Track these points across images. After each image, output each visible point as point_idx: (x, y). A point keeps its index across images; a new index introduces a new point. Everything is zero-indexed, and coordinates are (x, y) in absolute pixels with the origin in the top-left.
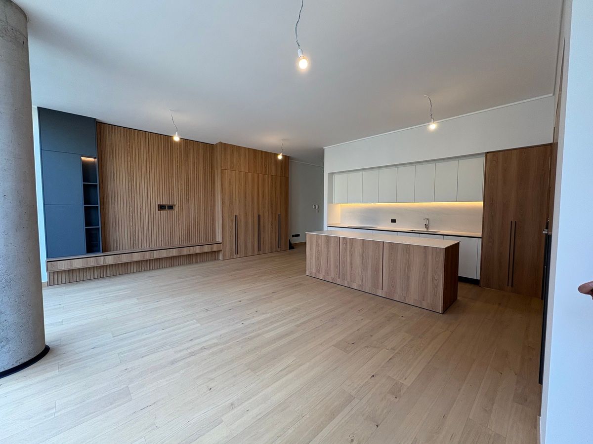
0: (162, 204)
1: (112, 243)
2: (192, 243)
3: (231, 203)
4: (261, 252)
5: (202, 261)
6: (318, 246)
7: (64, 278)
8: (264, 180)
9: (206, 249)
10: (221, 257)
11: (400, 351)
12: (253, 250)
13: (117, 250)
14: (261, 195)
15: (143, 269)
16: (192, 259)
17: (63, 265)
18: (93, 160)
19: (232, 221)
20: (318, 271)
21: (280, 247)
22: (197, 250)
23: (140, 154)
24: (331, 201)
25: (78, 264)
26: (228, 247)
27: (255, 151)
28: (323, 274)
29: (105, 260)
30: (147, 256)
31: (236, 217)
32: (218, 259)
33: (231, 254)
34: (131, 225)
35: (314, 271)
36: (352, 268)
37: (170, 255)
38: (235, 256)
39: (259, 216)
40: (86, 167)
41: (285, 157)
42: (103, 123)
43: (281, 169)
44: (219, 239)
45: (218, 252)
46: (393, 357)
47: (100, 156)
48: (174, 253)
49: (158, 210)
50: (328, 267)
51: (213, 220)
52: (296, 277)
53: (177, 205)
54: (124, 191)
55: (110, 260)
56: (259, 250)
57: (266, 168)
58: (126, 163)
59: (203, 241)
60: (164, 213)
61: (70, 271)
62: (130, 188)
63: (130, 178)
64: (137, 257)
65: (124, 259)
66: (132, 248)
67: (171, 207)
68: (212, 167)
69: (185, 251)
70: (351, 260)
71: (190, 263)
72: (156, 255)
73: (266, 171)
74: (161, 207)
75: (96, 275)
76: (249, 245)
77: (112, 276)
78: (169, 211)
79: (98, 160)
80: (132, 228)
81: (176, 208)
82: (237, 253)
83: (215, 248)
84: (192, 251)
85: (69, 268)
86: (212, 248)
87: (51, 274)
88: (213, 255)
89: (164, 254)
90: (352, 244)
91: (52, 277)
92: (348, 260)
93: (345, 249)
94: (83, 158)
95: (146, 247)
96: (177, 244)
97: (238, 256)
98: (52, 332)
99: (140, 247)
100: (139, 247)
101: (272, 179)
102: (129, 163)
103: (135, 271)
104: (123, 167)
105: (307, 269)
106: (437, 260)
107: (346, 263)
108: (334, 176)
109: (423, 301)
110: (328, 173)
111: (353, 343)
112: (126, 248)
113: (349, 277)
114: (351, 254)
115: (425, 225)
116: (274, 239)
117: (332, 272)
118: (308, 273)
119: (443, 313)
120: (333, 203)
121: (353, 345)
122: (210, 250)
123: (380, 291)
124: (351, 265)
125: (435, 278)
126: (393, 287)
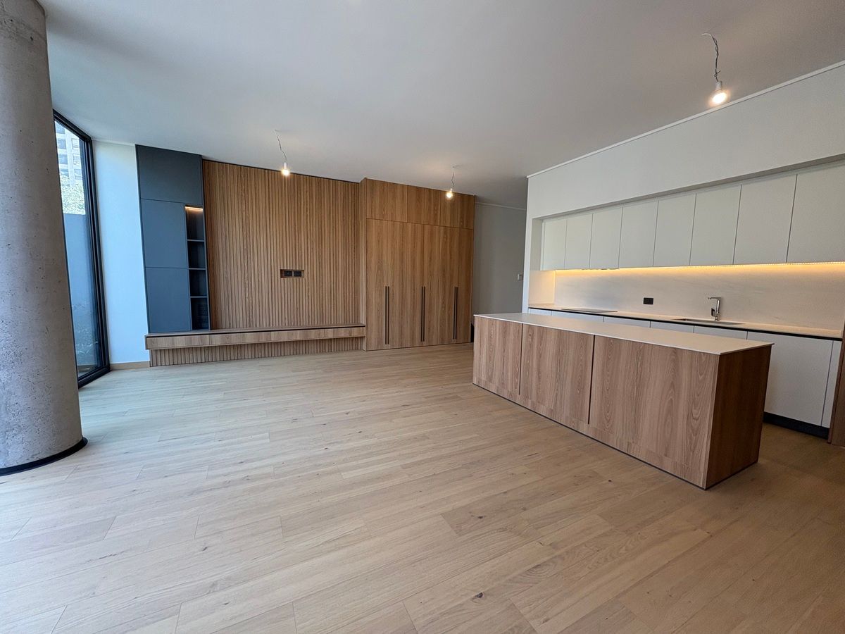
0: (285, 268)
1: (224, 319)
2: (327, 323)
3: (380, 268)
4: (425, 343)
5: (338, 351)
6: (490, 337)
7: (167, 358)
8: (432, 234)
9: (343, 333)
10: (364, 347)
11: (567, 552)
12: (413, 339)
13: (229, 328)
14: (426, 258)
15: (260, 354)
16: (324, 345)
17: (164, 343)
18: (201, 210)
19: (380, 295)
20: (490, 379)
21: (455, 337)
22: (330, 334)
23: (257, 202)
24: (536, 266)
25: (180, 342)
26: (374, 335)
27: (418, 189)
28: (497, 385)
29: (211, 340)
30: (263, 338)
31: (387, 289)
32: (361, 349)
33: (379, 343)
34: (247, 296)
35: (484, 378)
36: (539, 378)
37: (293, 339)
38: (385, 346)
39: (423, 290)
40: (191, 220)
42: (208, 160)
43: (462, 218)
44: (363, 322)
45: (362, 338)
46: (545, 564)
47: (207, 203)
48: (298, 336)
49: (281, 277)
50: (503, 373)
51: (356, 292)
52: (455, 386)
53: (306, 271)
54: (238, 251)
55: (217, 340)
56: (422, 339)
57: (436, 215)
58: (240, 212)
59: (341, 322)
60: (288, 280)
61: (174, 351)
62: (245, 246)
63: (245, 233)
64: (250, 338)
65: (235, 339)
66: (248, 325)
67: (299, 274)
68: (356, 217)
69: (313, 335)
70: (539, 366)
71: (322, 352)
72: (274, 337)
73: (435, 221)
74: (286, 273)
75: (204, 359)
76: (407, 332)
77: (223, 360)
78: (295, 279)
79: (205, 210)
80: (247, 300)
81: (305, 274)
82: (387, 342)
83: (355, 332)
84: (324, 334)
85: (171, 346)
86: (350, 333)
87: (154, 353)
88: (355, 342)
89: (285, 337)
90: (541, 338)
91: (154, 356)
92: (535, 364)
93: (531, 345)
94: (186, 208)
95: (265, 326)
96: (305, 324)
97: (389, 346)
99: (258, 326)
100: (256, 326)
101: (445, 233)
102: (244, 213)
103: (250, 357)
104: (237, 219)
105: (474, 373)
106: (701, 378)
107: (530, 369)
108: (543, 224)
109: (666, 455)
110: (533, 219)
111: (481, 517)
112: (241, 325)
113: (534, 392)
114: (540, 355)
115: (713, 310)
116: (447, 325)
117: (509, 382)
118: (475, 381)
119: (708, 488)
120: (541, 269)
121: (479, 520)
122: (348, 336)
123: (585, 424)
124: (539, 372)
125: (694, 416)
126: (608, 422)
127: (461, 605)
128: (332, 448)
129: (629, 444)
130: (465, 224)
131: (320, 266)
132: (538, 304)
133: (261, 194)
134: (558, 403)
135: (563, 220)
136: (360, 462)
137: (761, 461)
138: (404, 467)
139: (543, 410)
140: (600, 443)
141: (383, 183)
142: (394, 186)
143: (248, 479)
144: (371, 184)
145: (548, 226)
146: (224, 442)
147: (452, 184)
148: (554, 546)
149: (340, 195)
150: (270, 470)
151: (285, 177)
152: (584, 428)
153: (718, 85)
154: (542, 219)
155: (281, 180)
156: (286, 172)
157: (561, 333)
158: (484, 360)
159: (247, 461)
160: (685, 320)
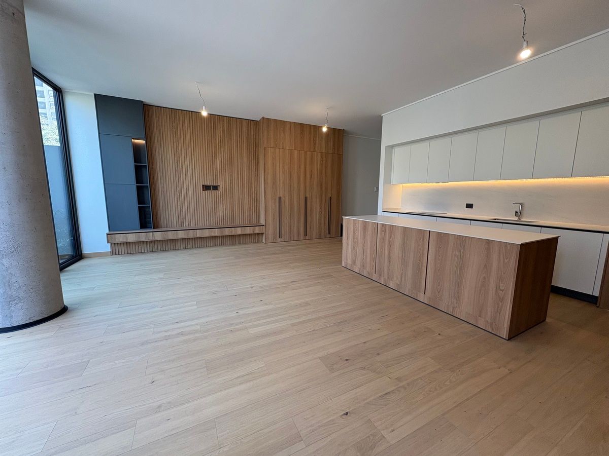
0: (206, 184)
1: (163, 221)
2: (237, 223)
3: (274, 183)
4: (307, 238)
5: (245, 243)
6: (354, 233)
7: (123, 249)
8: (312, 158)
9: (248, 231)
10: (264, 241)
11: (408, 384)
12: (299, 234)
14: (308, 176)
15: (189, 246)
16: (235, 239)
17: (120, 238)
18: (142, 141)
19: (275, 203)
20: (354, 263)
21: (329, 233)
22: (239, 231)
23: (184, 136)
24: (388, 181)
25: (131, 238)
26: (270, 231)
27: (302, 126)
28: (359, 266)
29: (154, 236)
30: (191, 234)
31: (280, 198)
32: (262, 242)
33: (275, 238)
34: (179, 204)
35: (350, 262)
36: (390, 262)
37: (213, 235)
38: (279, 240)
39: (306, 199)
40: (137, 149)
41: (338, 131)
42: (148, 105)
43: (334, 146)
44: (262, 222)
45: (262, 234)
46: (393, 392)
47: (148, 138)
48: (216, 233)
49: (203, 190)
50: (364, 259)
51: (258, 201)
52: (328, 267)
53: (221, 186)
54: (172, 172)
55: (158, 236)
56: (306, 235)
57: (315, 144)
58: (172, 144)
59: (247, 222)
60: (208, 193)
61: (128, 244)
62: (177, 169)
63: (176, 159)
64: (181, 235)
65: (171, 236)
66: (180, 226)
67: (215, 188)
68: (256, 146)
69: (227, 232)
70: (389, 254)
71: (233, 244)
72: (199, 234)
73: (314, 149)
74: (206, 188)
76: (295, 230)
77: (162, 251)
78: (213, 192)
79: (146, 142)
80: (179, 207)
81: (220, 188)
82: (280, 236)
83: (257, 230)
84: (234, 232)
85: (126, 241)
86: (254, 230)
87: (113, 245)
88: (257, 237)
89: (206, 233)
90: (391, 233)
91: (114, 248)
92: (386, 252)
93: (384, 238)
94: (133, 140)
95: (192, 226)
96: (221, 224)
97: (282, 240)
100: (186, 226)
101: (322, 157)
102: (175, 144)
103: (182, 248)
104: (170, 149)
105: (343, 259)
106: (506, 261)
107: (383, 256)
108: (393, 150)
109: (480, 317)
110: (386, 146)
111: (347, 360)
112: (175, 226)
113: (386, 273)
114: (390, 245)
115: (516, 212)
116: (323, 224)
117: (368, 266)
118: (343, 265)
119: (509, 339)
120: (392, 183)
121: (346, 362)
122: (252, 232)
123: (423, 295)
124: (390, 258)
125: (501, 288)
126: (439, 293)
127: (333, 420)
129: (453, 308)
130: (336, 150)
131: (231, 182)
132: (389, 209)
133: (187, 130)
134: (403, 280)
135: (408, 147)
136: (261, 322)
137: (548, 320)
138: (293, 325)
139: (392, 285)
140: (433, 307)
141: (276, 121)
142: (284, 123)
143: (182, 334)
144: (267, 121)
145: (397, 151)
146: (164, 308)
147: (327, 121)
148: (399, 379)
149: (245, 129)
150: (198, 327)
151: (204, 117)
152: (421, 297)
153: (525, 43)
154: (392, 147)
155: (201, 119)
156: (204, 113)
157: (405, 229)
158: (350, 250)
159: (181, 322)
160: (496, 219)
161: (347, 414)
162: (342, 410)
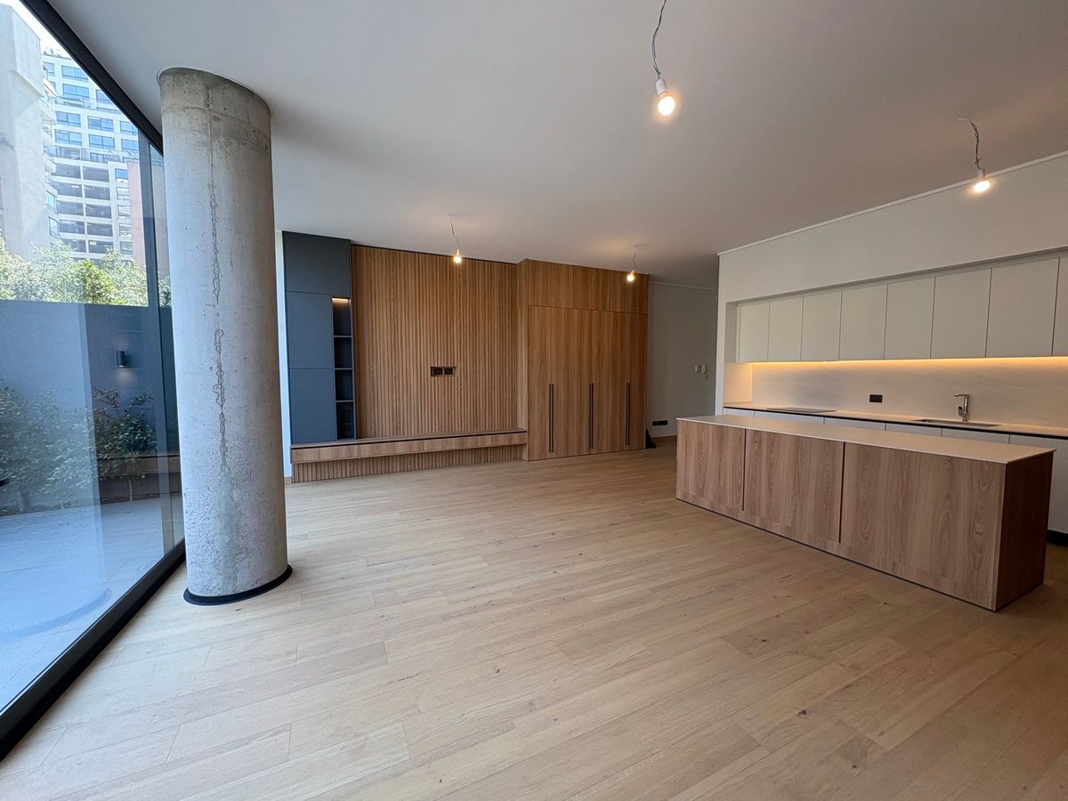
0: (436, 366)
1: (370, 426)
2: (481, 430)
3: (543, 361)
4: (593, 451)
5: (495, 461)
6: (700, 445)
7: (310, 473)
8: (600, 321)
9: (502, 440)
10: (525, 457)
11: (872, 673)
12: (580, 446)
13: (375, 436)
14: (595, 350)
15: (409, 467)
16: (480, 455)
17: (310, 455)
18: (346, 301)
19: (544, 395)
20: (701, 492)
21: (628, 443)
22: (488, 441)
24: (731, 358)
25: (327, 454)
26: (537, 439)
27: (585, 270)
28: (712, 499)
29: (359, 451)
30: (415, 447)
31: (552, 387)
32: (521, 459)
33: (542, 451)
34: (395, 398)
35: (692, 492)
36: (771, 491)
37: (448, 448)
38: (549, 455)
39: (592, 386)
40: (338, 312)
41: (640, 277)
42: (355, 245)
43: (634, 301)
44: (522, 424)
45: (522, 446)
46: (855, 684)
47: (355, 296)
48: (453, 444)
49: (432, 376)
50: (720, 486)
51: (514, 391)
52: (657, 501)
53: (459, 368)
54: (386, 347)
55: (366, 451)
56: (591, 446)
57: (605, 298)
58: (388, 303)
59: (496, 427)
60: (440, 379)
61: (318, 464)
62: (393, 342)
64: (401, 448)
65: (385, 450)
66: (395, 433)
67: (449, 371)
68: (513, 304)
69: (470, 443)
70: (769, 477)
71: (477, 462)
72: (427, 447)
73: (604, 306)
74: (436, 371)
75: (348, 473)
76: (573, 437)
77: (369, 475)
78: (446, 377)
79: (352, 301)
80: (395, 403)
81: (457, 372)
82: (551, 450)
83: (516, 440)
84: (480, 442)
85: (316, 459)
86: (510, 440)
87: (297, 467)
88: (513, 451)
89: (439, 446)
90: (771, 445)
91: (296, 471)
92: (764, 476)
93: (758, 453)
94: (333, 299)
95: (414, 434)
96: (457, 430)
97: (554, 455)
98: (296, 547)
99: (406, 433)
100: (404, 434)
101: (615, 319)
102: (392, 304)
103: (398, 469)
104: (385, 310)
105: (678, 487)
107: (758, 481)
108: (738, 308)
109: (943, 575)
110: (727, 303)
111: (764, 641)
112: (388, 434)
113: (764, 509)
114: (771, 465)
115: (960, 408)
116: (618, 428)
117: (729, 497)
118: (679, 495)
119: (998, 611)
120: (737, 361)
121: (765, 643)
122: (507, 443)
123: (836, 543)
124: (770, 484)
125: (978, 530)
126: (866, 539)
127: (789, 721)
128: (561, 572)
129: (894, 565)
130: (637, 308)
131: (474, 362)
133: (411, 282)
134: (798, 519)
135: (765, 306)
136: (600, 586)
137: (1047, 582)
139: (777, 528)
140: (856, 564)
141: (546, 264)
142: (557, 267)
143: (490, 604)
144: (533, 265)
145: (745, 313)
146: (439, 566)
147: (635, 265)
148: (855, 667)
149: (496, 277)
150: (510, 595)
152: (834, 547)
153: (980, 173)
154: (736, 304)
156: (458, 260)
157: (798, 440)
158: (691, 472)
159: (479, 586)
160: (925, 421)
161: (804, 712)
162: (796, 708)
